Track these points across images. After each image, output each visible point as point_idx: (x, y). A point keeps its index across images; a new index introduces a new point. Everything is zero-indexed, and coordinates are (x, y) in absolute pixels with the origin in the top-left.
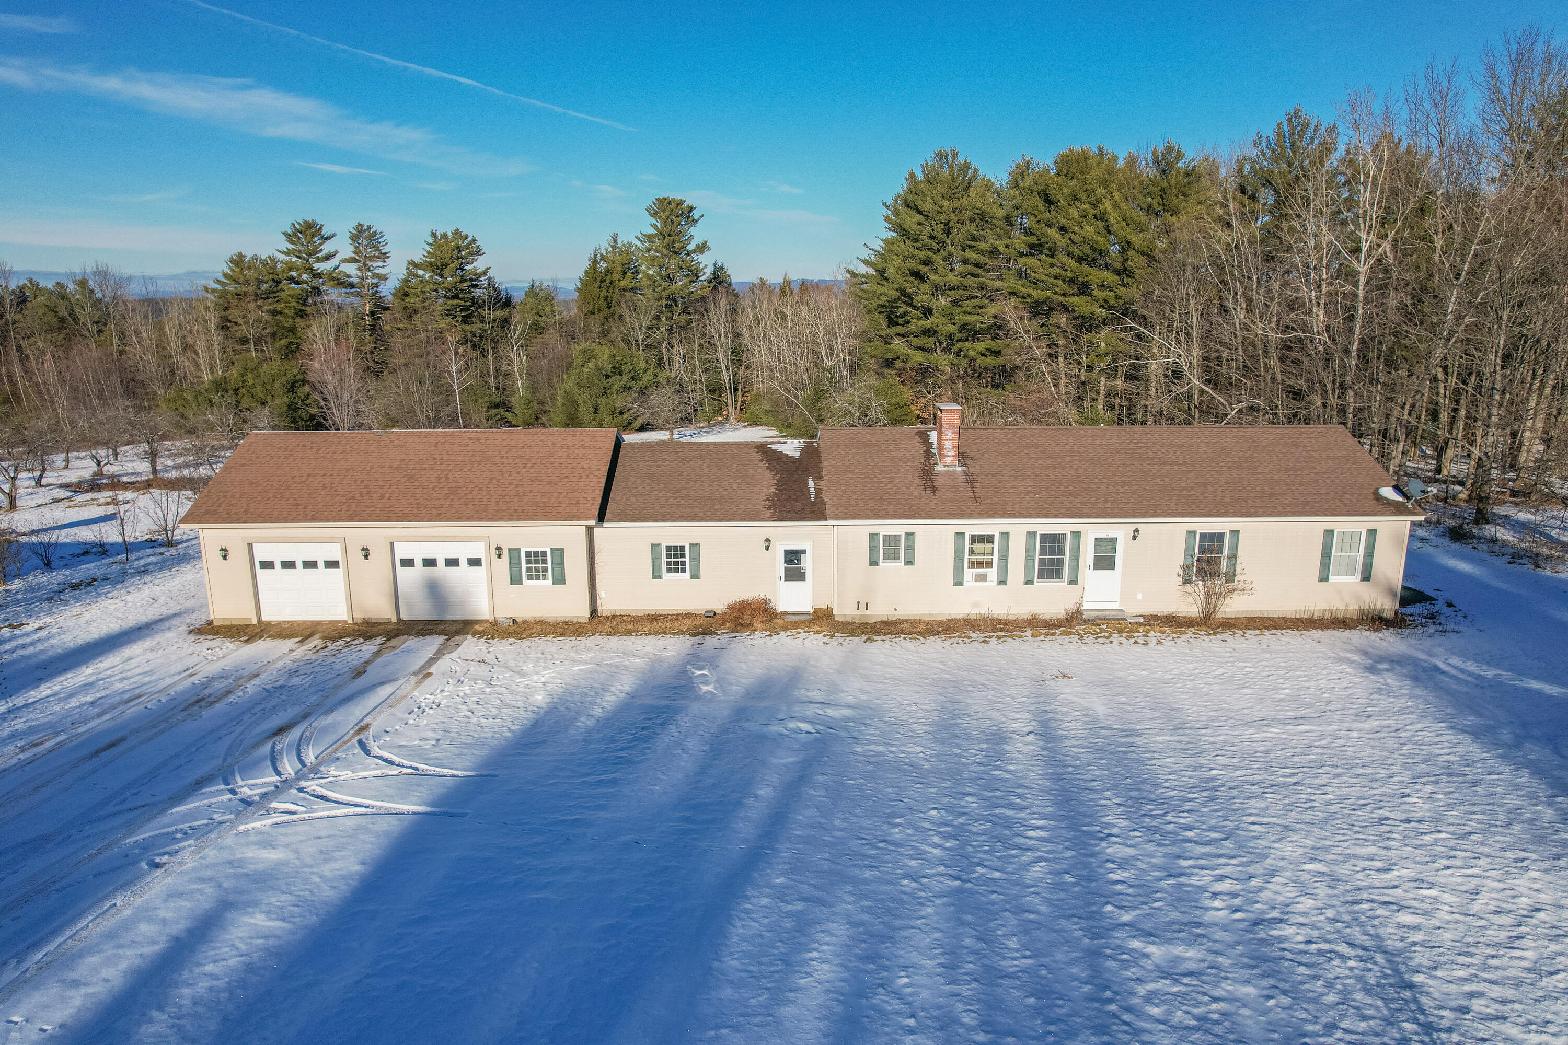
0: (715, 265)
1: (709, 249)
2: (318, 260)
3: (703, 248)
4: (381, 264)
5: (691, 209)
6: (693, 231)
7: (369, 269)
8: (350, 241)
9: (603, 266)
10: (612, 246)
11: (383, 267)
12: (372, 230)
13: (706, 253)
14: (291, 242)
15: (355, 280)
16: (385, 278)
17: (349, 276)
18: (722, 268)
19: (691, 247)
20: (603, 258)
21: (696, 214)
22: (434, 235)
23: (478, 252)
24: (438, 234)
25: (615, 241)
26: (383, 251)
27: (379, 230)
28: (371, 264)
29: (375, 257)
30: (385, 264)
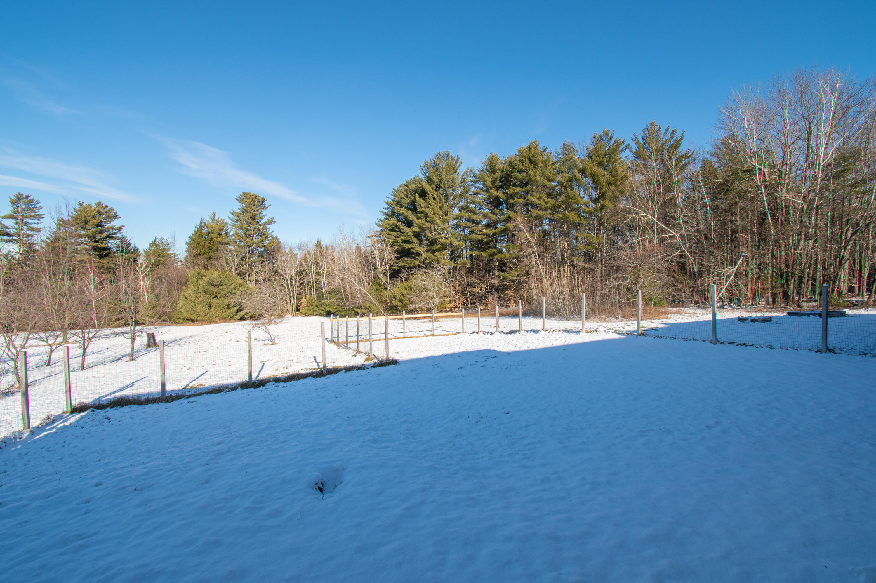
1: (275, 222)
3: (271, 222)
4: (36, 221)
5: (264, 200)
6: (264, 212)
7: (25, 224)
8: (10, 204)
9: (205, 230)
10: (212, 219)
11: (38, 223)
12: (29, 198)
13: (273, 225)
15: (12, 231)
16: (38, 230)
17: (7, 228)
19: (263, 221)
20: (206, 225)
21: (266, 204)
22: (80, 205)
23: (116, 217)
24: (84, 205)
25: (214, 216)
26: (38, 213)
27: (36, 199)
28: (26, 220)
29: (31, 217)
30: (39, 222)
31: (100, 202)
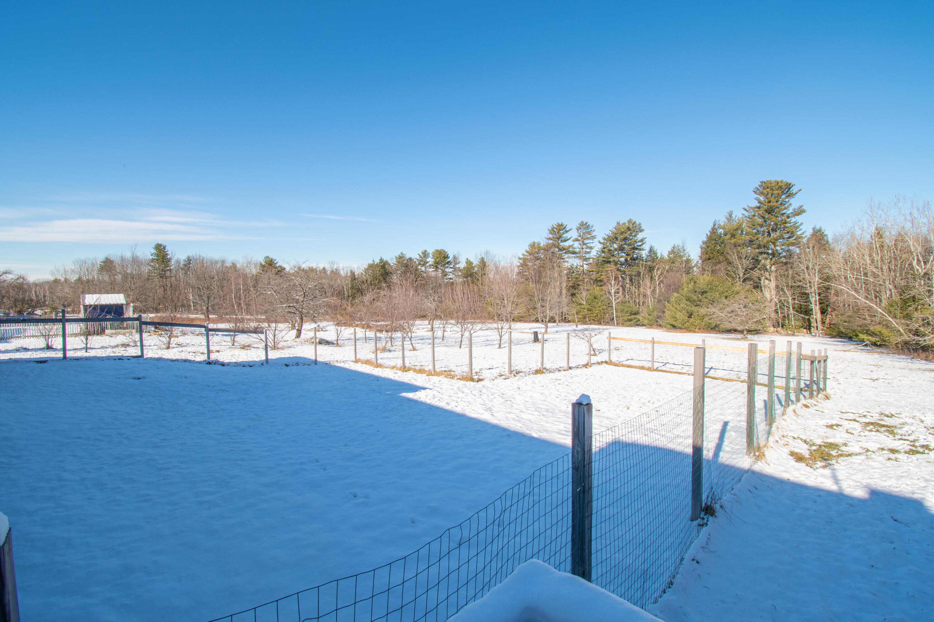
0: (814, 229)
2: (562, 242)
3: (800, 212)
4: (591, 241)
5: (790, 186)
6: (792, 200)
7: (585, 244)
8: (577, 230)
9: (720, 231)
10: (728, 219)
11: (593, 243)
12: (587, 224)
14: (551, 233)
15: (577, 250)
16: (592, 248)
17: (574, 248)
18: (820, 230)
19: (790, 211)
20: (720, 227)
21: (794, 190)
22: (618, 223)
23: (642, 231)
24: (621, 223)
25: (731, 216)
26: (592, 235)
27: (591, 225)
28: (586, 241)
29: (587, 238)
30: (593, 241)
31: (630, 219)
